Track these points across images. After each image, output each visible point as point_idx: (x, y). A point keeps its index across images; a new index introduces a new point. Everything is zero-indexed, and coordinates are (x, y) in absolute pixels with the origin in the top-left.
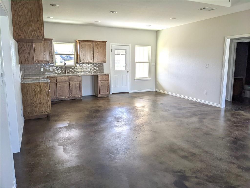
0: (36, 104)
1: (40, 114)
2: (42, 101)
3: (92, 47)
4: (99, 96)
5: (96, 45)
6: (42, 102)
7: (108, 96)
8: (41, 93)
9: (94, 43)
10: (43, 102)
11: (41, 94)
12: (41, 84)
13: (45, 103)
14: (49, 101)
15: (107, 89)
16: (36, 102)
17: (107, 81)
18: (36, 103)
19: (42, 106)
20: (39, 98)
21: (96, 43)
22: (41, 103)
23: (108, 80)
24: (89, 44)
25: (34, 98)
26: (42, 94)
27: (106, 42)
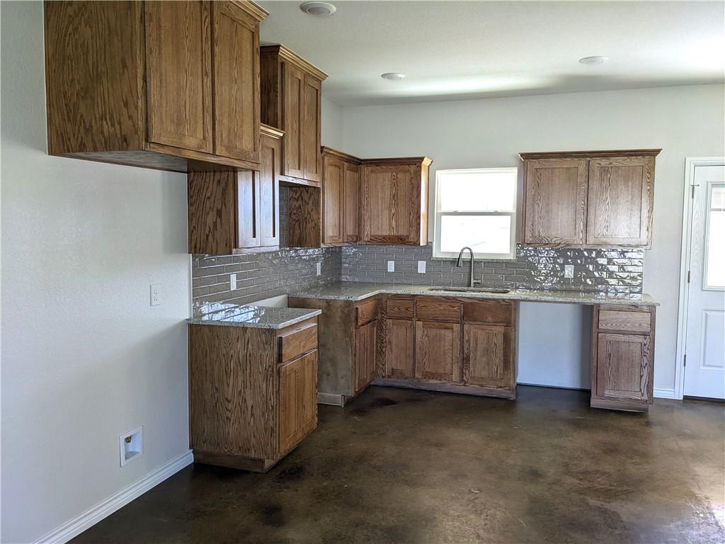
0: (230, 411)
1: (240, 454)
2: (249, 403)
3: (582, 179)
4: (595, 402)
5: (604, 171)
6: (250, 408)
7: (646, 410)
8: (248, 371)
9: (596, 162)
10: (252, 407)
11: (248, 375)
12: (248, 334)
13: (258, 412)
14: (272, 407)
15: (637, 377)
16: (229, 401)
17: (640, 339)
18: (230, 406)
19: (249, 423)
20: (239, 389)
21: (604, 162)
22: (247, 409)
23: (645, 334)
24: (568, 169)
25: (226, 388)
26: (250, 376)
27: (658, 151)
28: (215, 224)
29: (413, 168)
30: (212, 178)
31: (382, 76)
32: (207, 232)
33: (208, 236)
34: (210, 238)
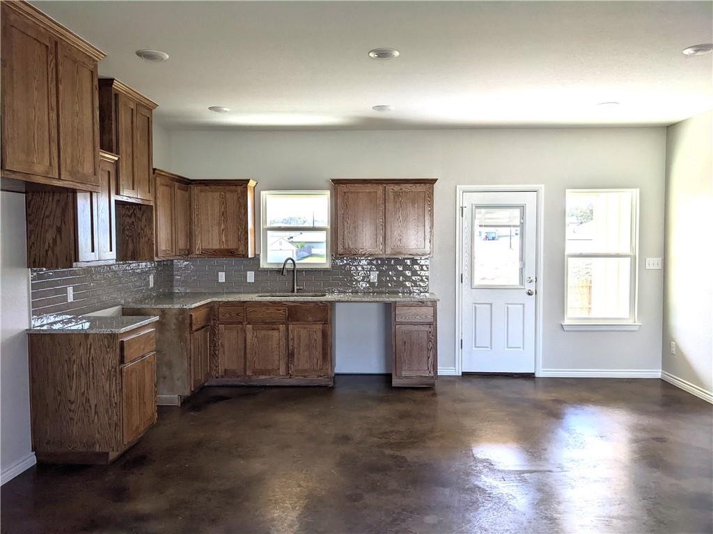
0: (73, 411)
1: (85, 450)
2: (93, 402)
3: (380, 201)
4: (396, 382)
5: (397, 195)
6: (93, 407)
7: (434, 385)
8: (91, 373)
9: (390, 188)
10: (96, 406)
11: (91, 377)
12: (90, 340)
13: (101, 409)
14: (116, 403)
15: (425, 358)
16: (72, 403)
17: (426, 328)
18: (73, 407)
19: (93, 421)
20: (82, 391)
21: (397, 188)
22: (90, 407)
23: (430, 324)
24: (370, 192)
25: (68, 389)
26: (93, 378)
27: (436, 180)
28: (55, 241)
29: (239, 189)
30: (50, 199)
31: (210, 108)
32: (46, 247)
33: (47, 251)
34: (50, 253)
